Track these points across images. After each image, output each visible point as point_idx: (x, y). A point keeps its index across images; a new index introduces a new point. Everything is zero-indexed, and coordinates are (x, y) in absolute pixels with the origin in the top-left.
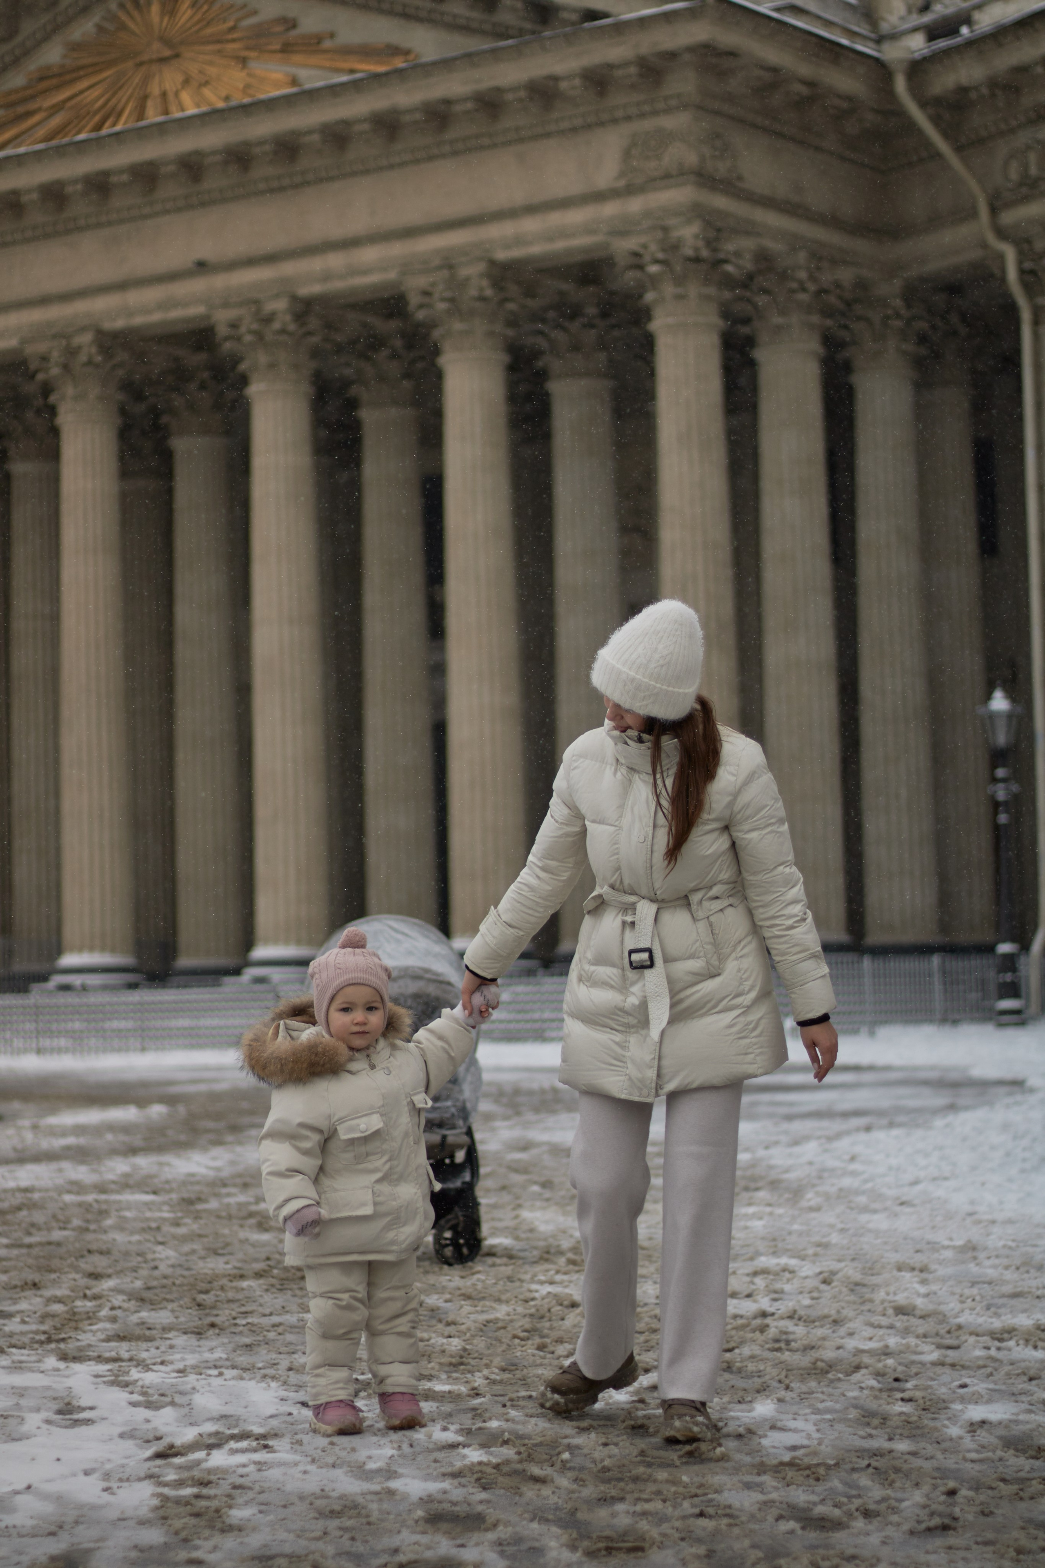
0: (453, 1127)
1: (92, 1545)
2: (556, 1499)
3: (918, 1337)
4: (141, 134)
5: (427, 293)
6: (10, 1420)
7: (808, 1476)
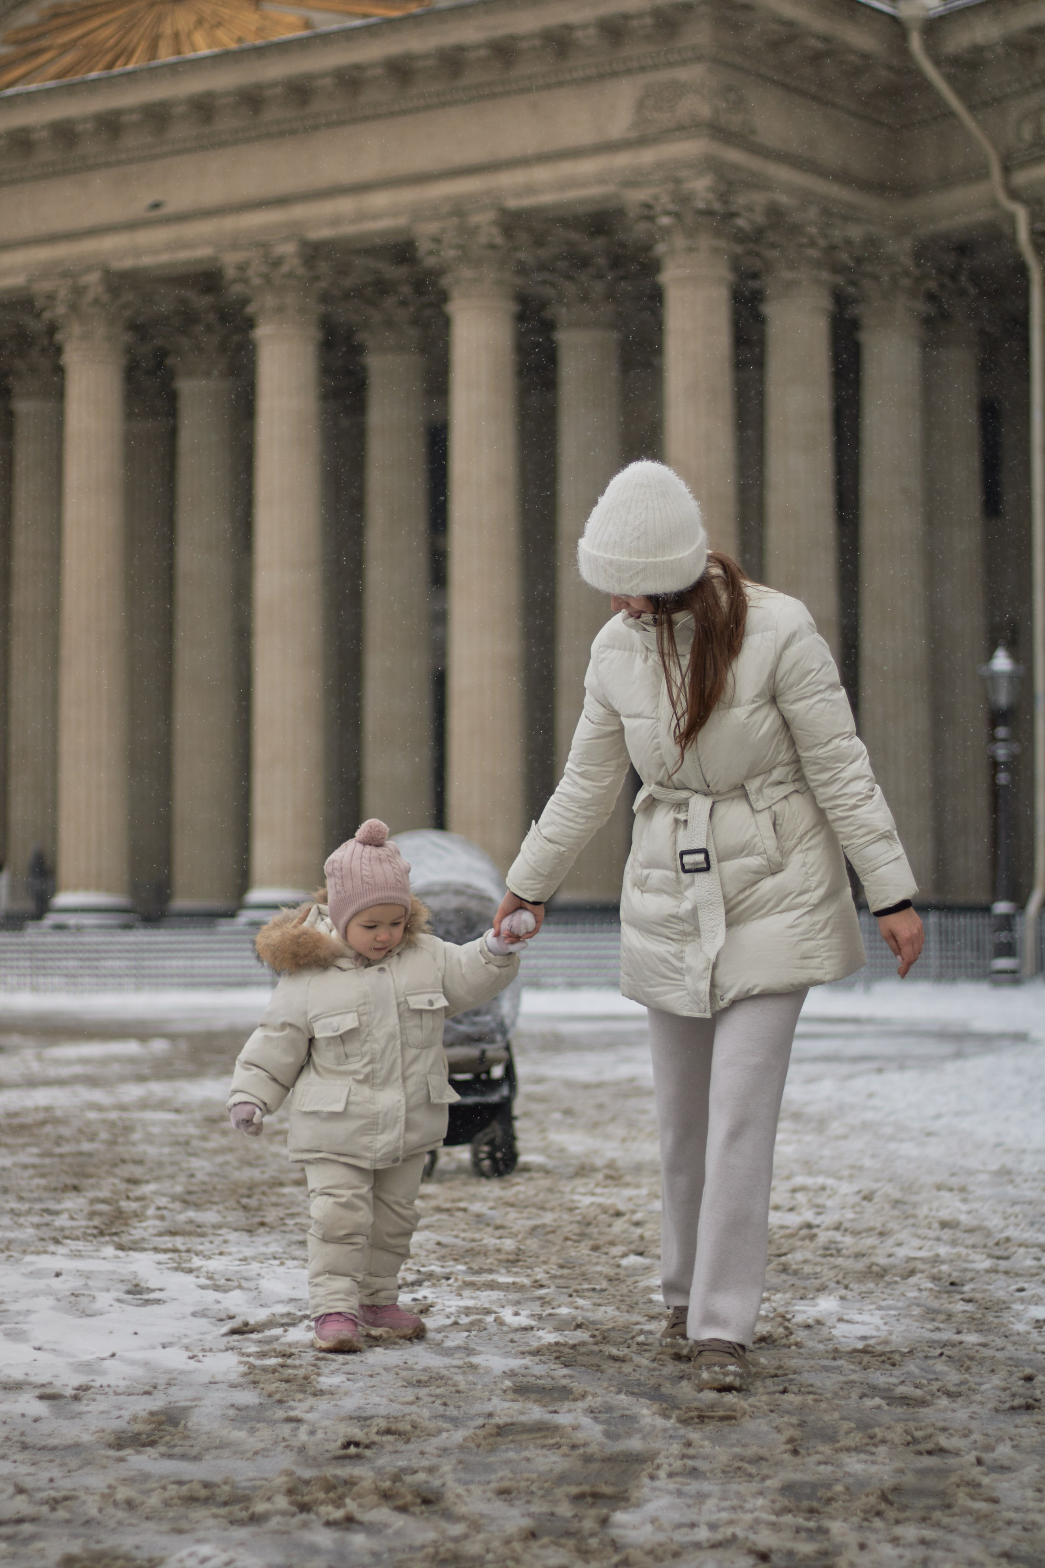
0: (492, 1041)
1: (189, 1403)
2: (637, 1376)
3: (967, 1247)
4: (153, 73)
5: (437, 240)
6: (81, 1299)
7: (883, 1362)
